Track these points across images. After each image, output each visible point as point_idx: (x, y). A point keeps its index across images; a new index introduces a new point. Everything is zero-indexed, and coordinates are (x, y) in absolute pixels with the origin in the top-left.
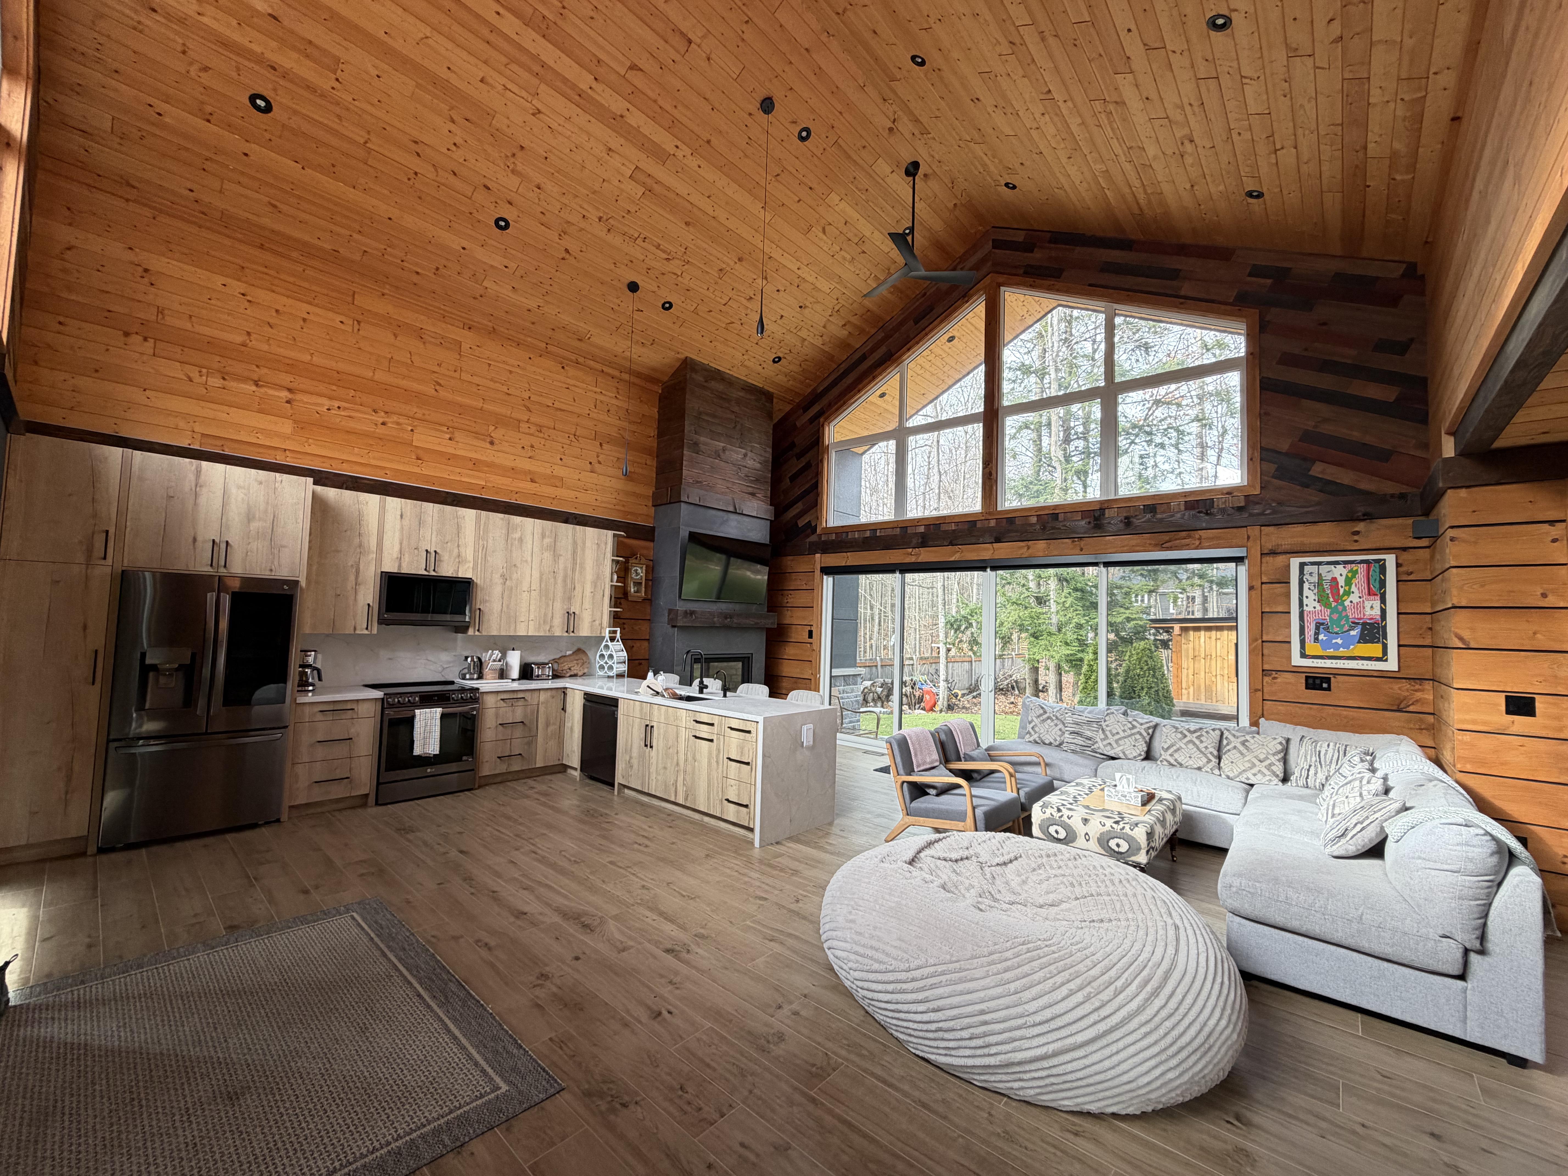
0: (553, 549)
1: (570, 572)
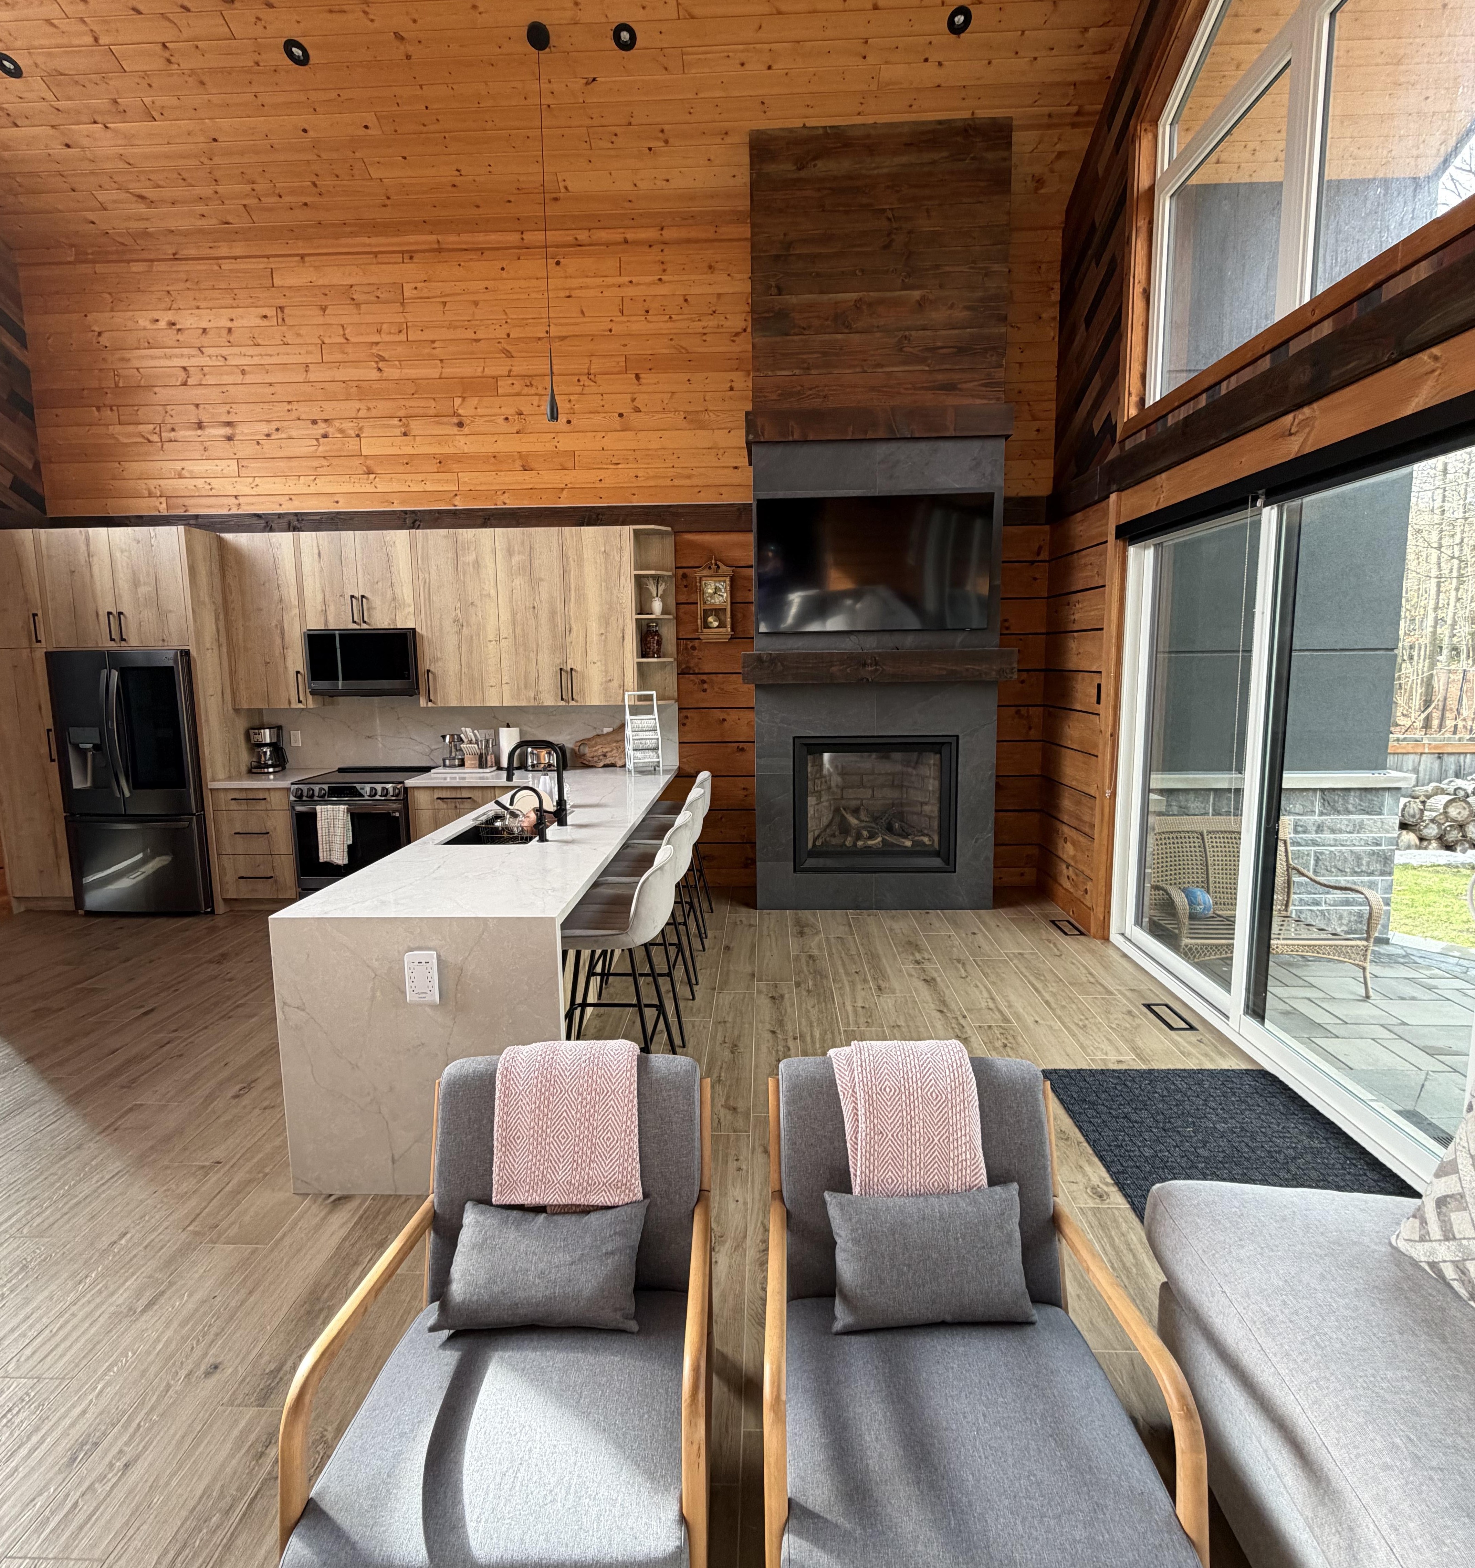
0: (529, 570)
1: (559, 606)
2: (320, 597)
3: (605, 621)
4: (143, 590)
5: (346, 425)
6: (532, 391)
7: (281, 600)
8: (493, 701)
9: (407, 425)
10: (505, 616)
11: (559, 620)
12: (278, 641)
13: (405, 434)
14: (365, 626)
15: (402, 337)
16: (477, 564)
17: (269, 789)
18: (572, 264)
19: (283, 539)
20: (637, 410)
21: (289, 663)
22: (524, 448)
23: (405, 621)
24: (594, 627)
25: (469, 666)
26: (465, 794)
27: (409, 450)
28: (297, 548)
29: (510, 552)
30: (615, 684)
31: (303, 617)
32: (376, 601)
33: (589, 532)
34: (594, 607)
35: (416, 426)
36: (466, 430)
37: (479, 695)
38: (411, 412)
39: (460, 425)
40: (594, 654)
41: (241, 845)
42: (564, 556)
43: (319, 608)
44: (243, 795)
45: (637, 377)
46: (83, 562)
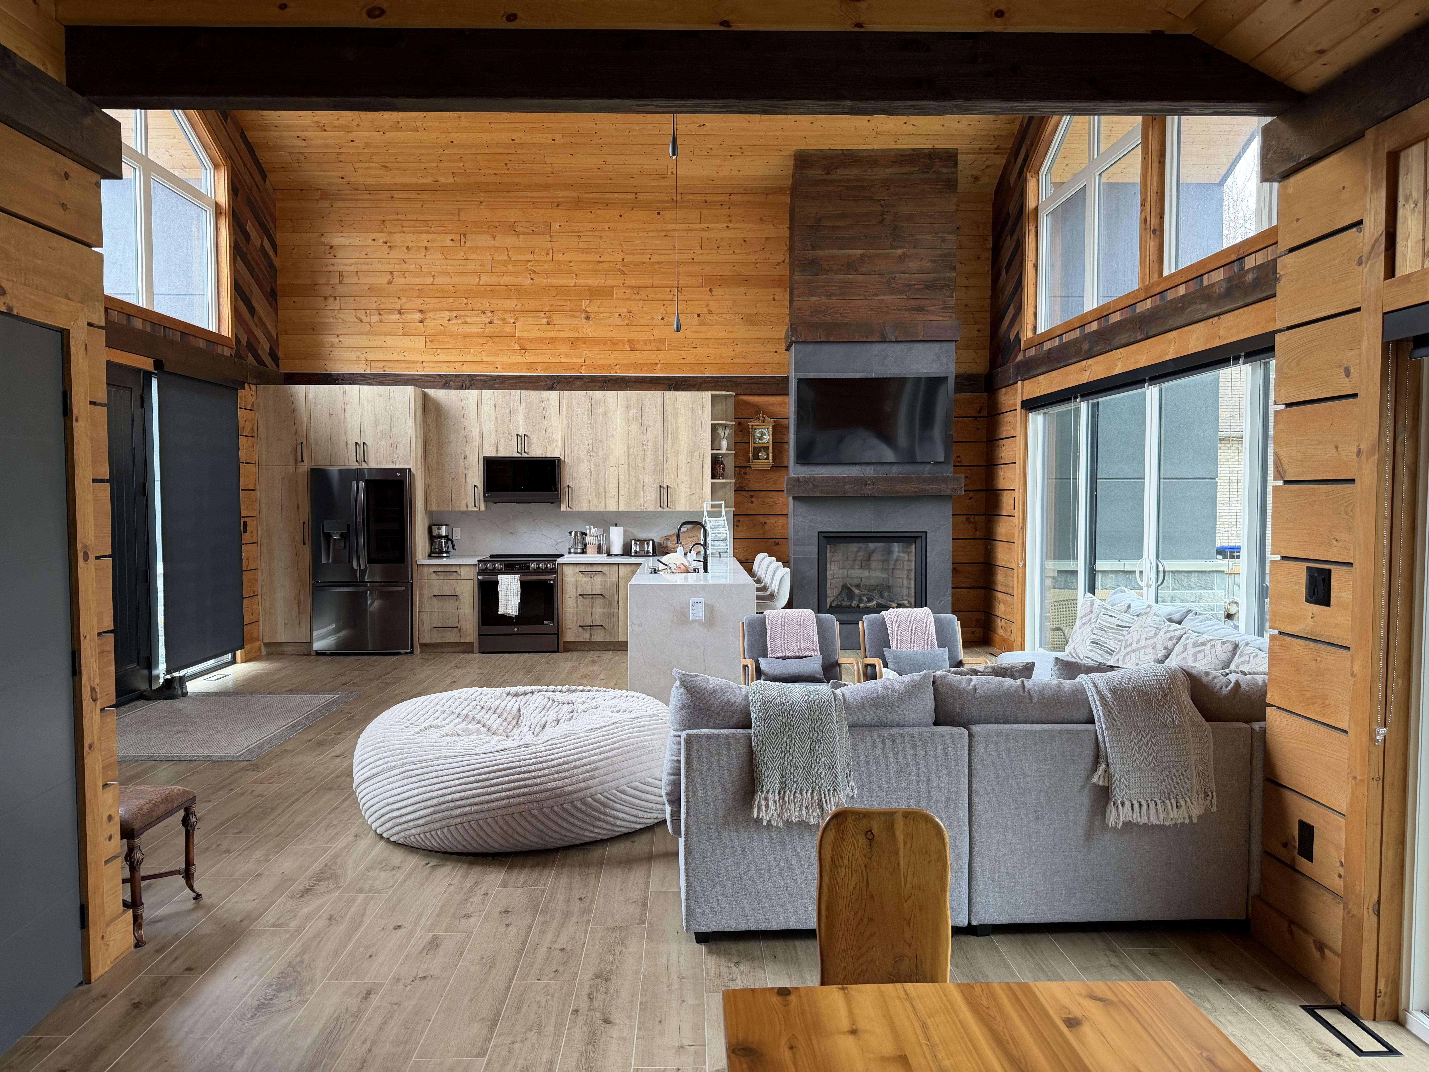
0: (641, 419)
1: (660, 443)
2: (494, 434)
3: (691, 454)
4: (380, 428)
5: (507, 316)
6: (639, 297)
7: (465, 436)
8: (612, 507)
9: (550, 317)
10: (623, 449)
11: (660, 452)
12: (462, 464)
13: (548, 323)
14: (525, 455)
15: (549, 258)
16: (605, 415)
17: (460, 565)
18: (668, 214)
19: (471, 395)
20: (710, 312)
21: (469, 479)
22: (631, 336)
23: (552, 452)
24: (683, 458)
25: (597, 483)
26: (598, 568)
27: (551, 334)
28: (480, 402)
29: (628, 407)
30: (697, 496)
31: (481, 448)
32: (534, 438)
33: (682, 396)
34: (684, 445)
35: (557, 319)
36: (591, 322)
37: (602, 503)
38: (553, 308)
39: (587, 318)
40: (683, 476)
41: (436, 604)
42: (664, 411)
43: (493, 442)
44: (441, 569)
45: (711, 290)
46: (339, 408)
